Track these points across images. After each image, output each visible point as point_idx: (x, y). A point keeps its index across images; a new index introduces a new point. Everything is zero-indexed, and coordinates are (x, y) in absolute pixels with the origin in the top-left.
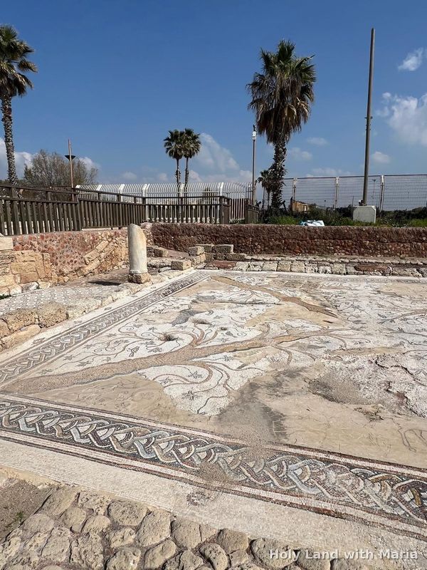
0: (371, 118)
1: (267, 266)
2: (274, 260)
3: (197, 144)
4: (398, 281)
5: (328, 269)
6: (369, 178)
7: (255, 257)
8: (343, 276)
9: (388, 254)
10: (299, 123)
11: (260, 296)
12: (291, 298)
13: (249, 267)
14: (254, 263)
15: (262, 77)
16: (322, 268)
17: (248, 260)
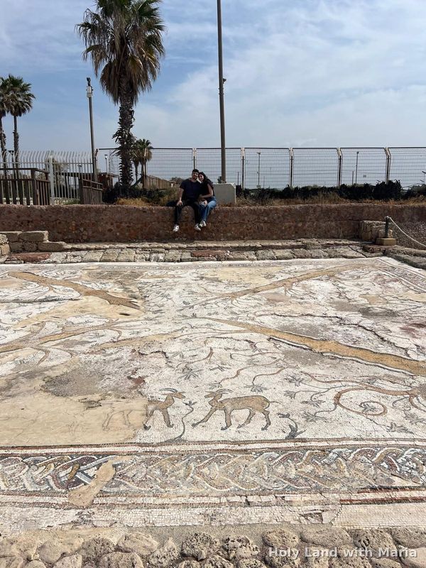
0: (225, 80)
1: (91, 255)
2: (100, 249)
3: (29, 97)
4: (230, 265)
5: (161, 257)
6: (226, 151)
7: (76, 246)
8: (177, 263)
9: (231, 236)
10: (147, 79)
11: (60, 291)
12: (96, 291)
13: (66, 258)
14: (74, 253)
15: (96, 16)
16: (154, 255)
17: (67, 250)
